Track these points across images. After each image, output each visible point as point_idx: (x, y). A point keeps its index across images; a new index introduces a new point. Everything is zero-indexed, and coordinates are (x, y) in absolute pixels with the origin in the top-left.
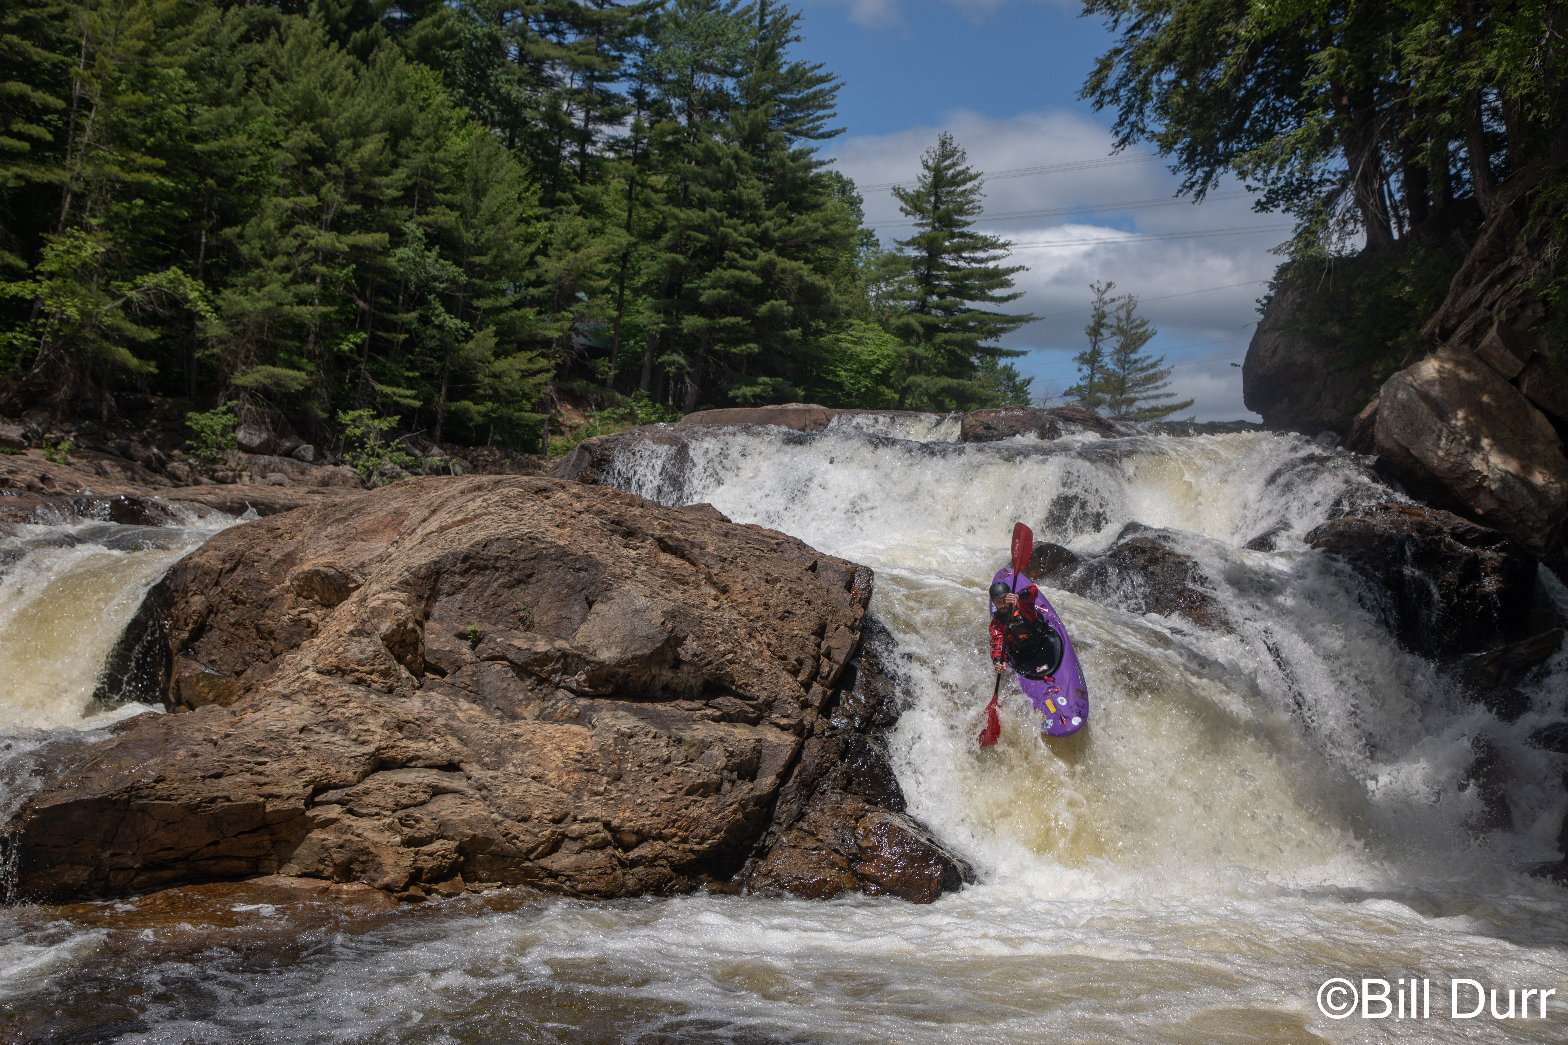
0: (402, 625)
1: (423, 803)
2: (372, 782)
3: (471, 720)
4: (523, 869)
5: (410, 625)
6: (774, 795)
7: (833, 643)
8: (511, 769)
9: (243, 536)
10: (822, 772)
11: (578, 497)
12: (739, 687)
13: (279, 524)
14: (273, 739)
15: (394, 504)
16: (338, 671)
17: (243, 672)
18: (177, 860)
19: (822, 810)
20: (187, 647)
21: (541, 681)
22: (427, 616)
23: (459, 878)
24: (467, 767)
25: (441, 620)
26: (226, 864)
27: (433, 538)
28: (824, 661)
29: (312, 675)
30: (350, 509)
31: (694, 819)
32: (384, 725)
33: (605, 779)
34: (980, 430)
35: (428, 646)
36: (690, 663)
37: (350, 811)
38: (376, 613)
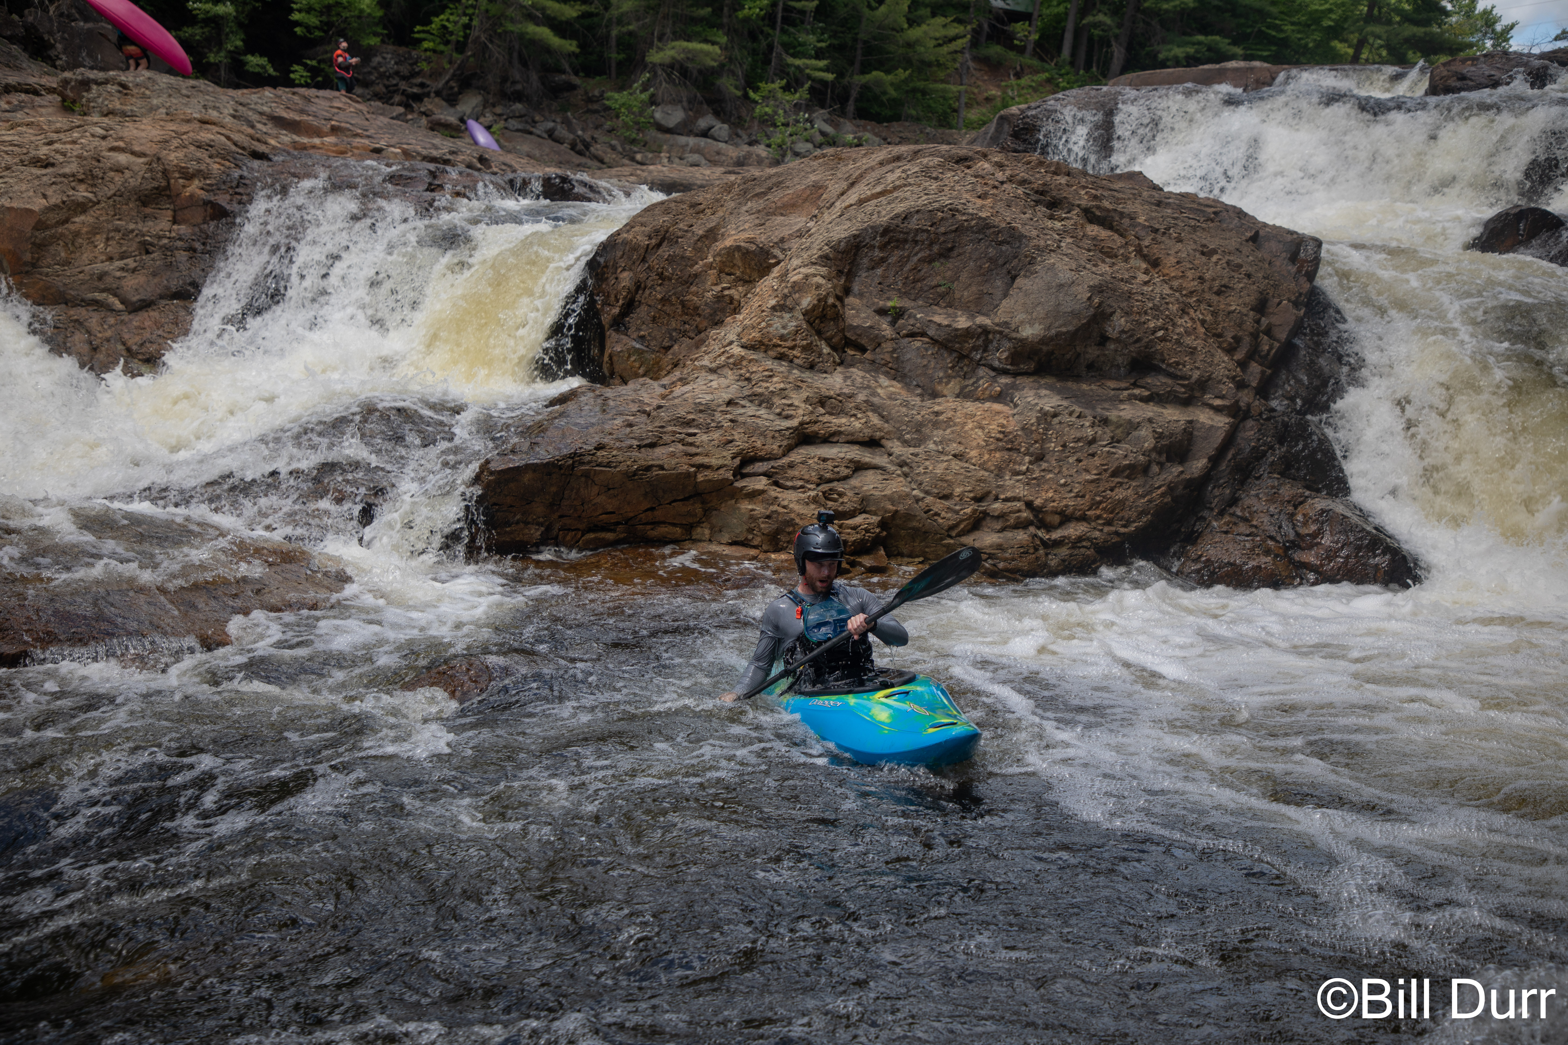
0: (822, 300)
1: (846, 478)
2: (796, 456)
3: (892, 397)
4: (944, 546)
5: (831, 301)
6: (1206, 478)
7: (1275, 320)
8: (932, 446)
9: (667, 212)
11: (1000, 166)
12: (1169, 365)
13: (701, 199)
14: (701, 411)
15: (813, 178)
16: (761, 345)
17: (669, 348)
18: (618, 523)
19: (1257, 496)
20: (618, 322)
21: (962, 358)
22: (847, 291)
23: (882, 552)
24: (888, 444)
25: (861, 295)
26: (663, 530)
27: (852, 211)
28: (1264, 339)
29: (736, 350)
30: (769, 183)
31: (1119, 501)
32: (807, 400)
33: (1027, 459)
34: (1452, 81)
35: (849, 321)
36: (1117, 340)
37: (776, 484)
38: (797, 287)
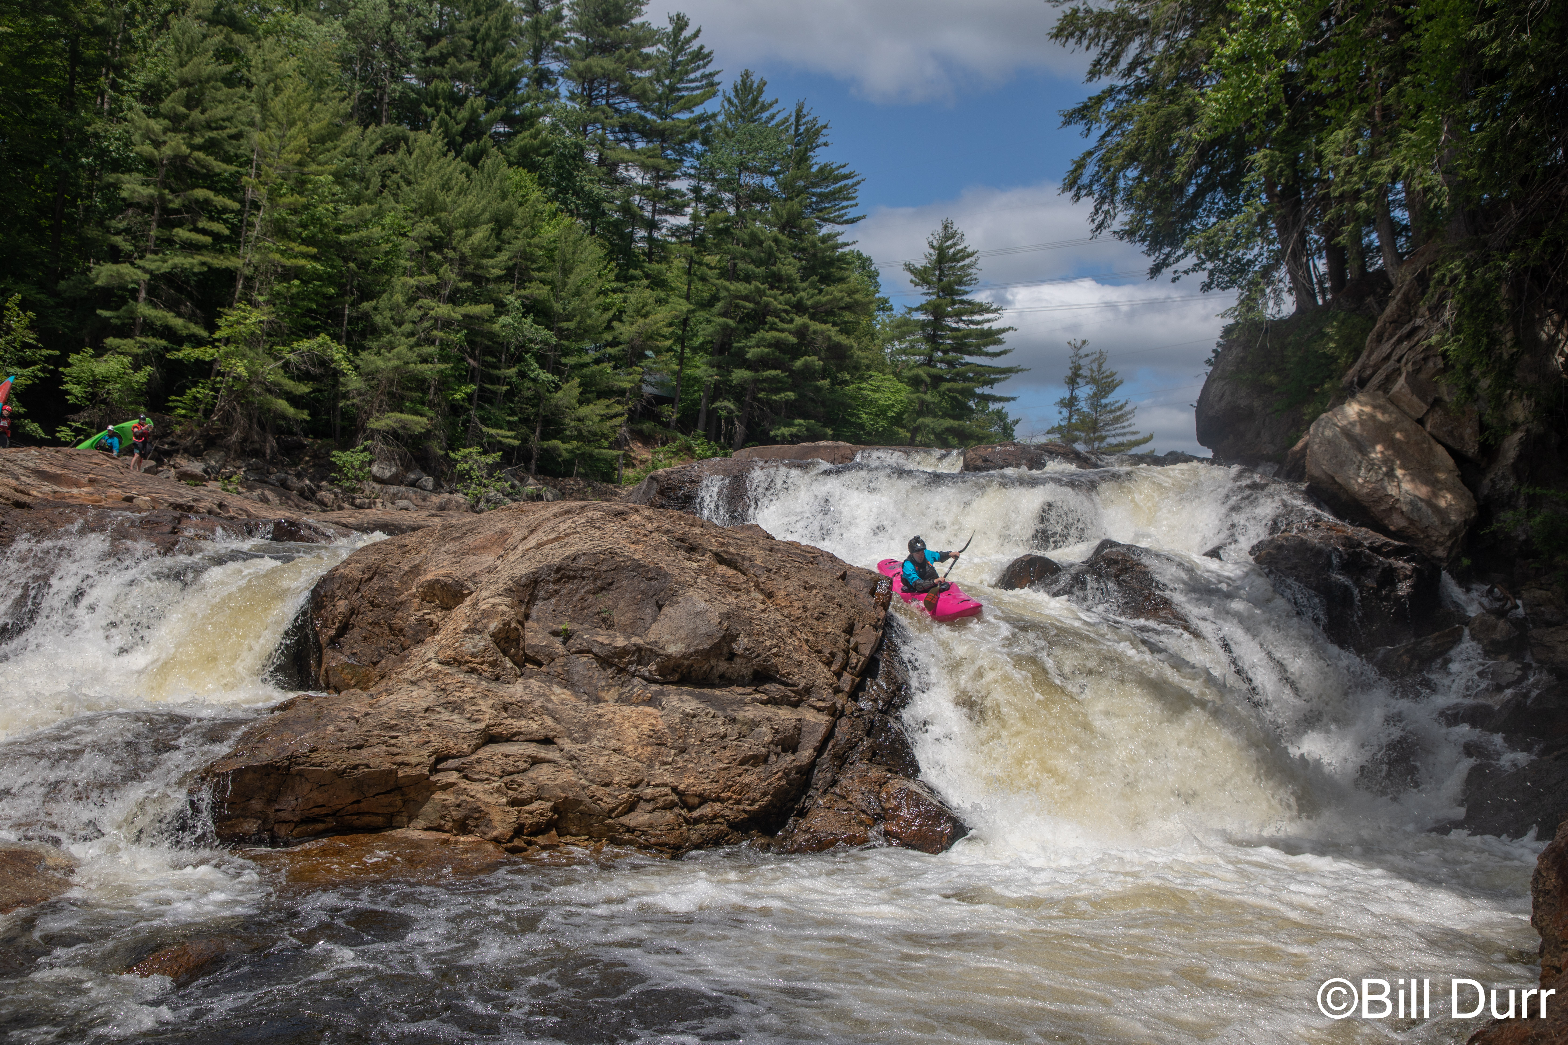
0: (507, 624)
1: (524, 771)
2: (484, 753)
3: (563, 703)
4: (606, 826)
5: (513, 625)
6: (812, 765)
7: (860, 639)
8: (596, 743)
9: (378, 552)
10: (852, 746)
11: (650, 519)
12: (783, 675)
13: (407, 542)
14: (403, 717)
15: (500, 526)
16: (455, 662)
17: (378, 662)
18: (327, 815)
19: (851, 778)
20: (334, 642)
21: (620, 671)
22: (527, 617)
23: (554, 832)
24: (560, 741)
25: (538, 620)
26: (367, 819)
27: (531, 553)
28: (853, 654)
29: (434, 666)
30: (464, 529)
31: (746, 785)
32: (492, 707)
33: (673, 752)
34: (979, 462)
35: (528, 641)
36: (742, 656)
37: (466, 777)
38: (486, 614)
